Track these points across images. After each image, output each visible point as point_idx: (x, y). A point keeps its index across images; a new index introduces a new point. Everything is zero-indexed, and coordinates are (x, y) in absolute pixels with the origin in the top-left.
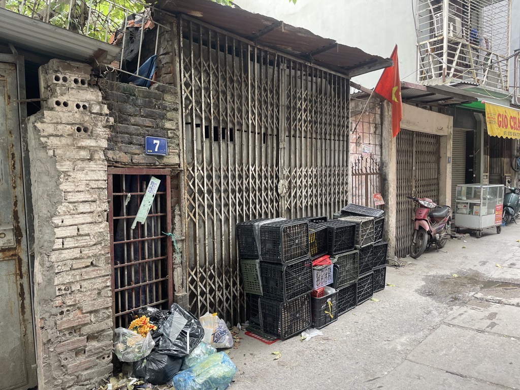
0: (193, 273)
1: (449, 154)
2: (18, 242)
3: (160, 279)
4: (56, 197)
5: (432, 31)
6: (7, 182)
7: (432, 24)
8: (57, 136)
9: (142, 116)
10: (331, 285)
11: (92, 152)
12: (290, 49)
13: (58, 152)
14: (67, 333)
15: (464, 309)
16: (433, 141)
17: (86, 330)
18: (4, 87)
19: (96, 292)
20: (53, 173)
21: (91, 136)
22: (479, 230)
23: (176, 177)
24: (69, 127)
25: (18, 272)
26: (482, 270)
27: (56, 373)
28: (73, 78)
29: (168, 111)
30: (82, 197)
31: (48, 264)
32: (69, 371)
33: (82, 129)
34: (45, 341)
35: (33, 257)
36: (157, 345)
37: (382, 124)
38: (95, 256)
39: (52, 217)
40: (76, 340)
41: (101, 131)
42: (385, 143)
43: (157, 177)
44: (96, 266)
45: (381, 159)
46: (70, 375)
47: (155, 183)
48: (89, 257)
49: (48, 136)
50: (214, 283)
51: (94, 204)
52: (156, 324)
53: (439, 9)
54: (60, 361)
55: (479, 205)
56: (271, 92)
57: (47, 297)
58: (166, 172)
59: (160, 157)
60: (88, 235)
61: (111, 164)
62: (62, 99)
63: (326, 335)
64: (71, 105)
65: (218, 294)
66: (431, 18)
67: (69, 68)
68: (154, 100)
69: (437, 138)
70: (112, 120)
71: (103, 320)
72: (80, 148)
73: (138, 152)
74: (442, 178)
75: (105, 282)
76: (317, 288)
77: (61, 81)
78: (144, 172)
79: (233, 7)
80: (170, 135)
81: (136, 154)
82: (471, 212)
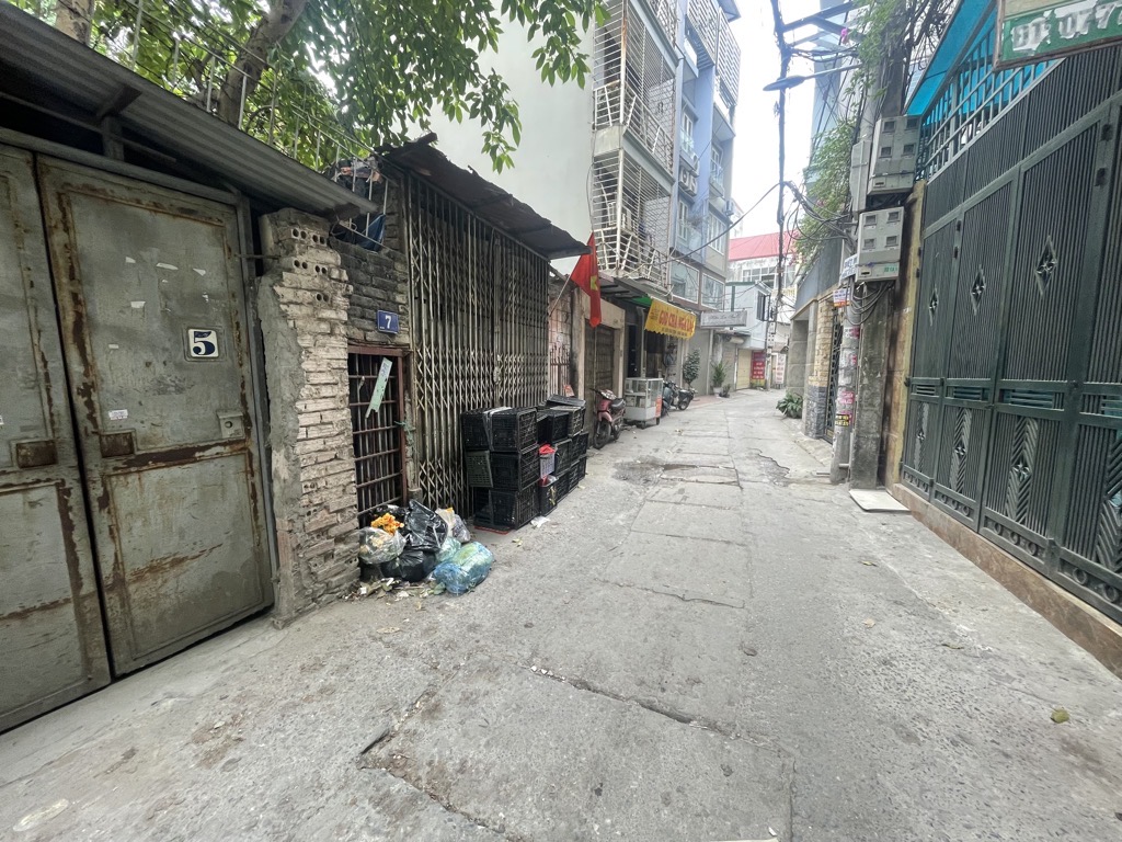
0: (423, 467)
1: (622, 348)
2: (248, 432)
3: (394, 475)
4: (298, 377)
5: (605, 219)
6: (231, 357)
7: (605, 212)
8: (296, 303)
9: (373, 286)
10: (552, 474)
11: (333, 324)
12: (502, 223)
13: (300, 323)
14: (315, 536)
15: (657, 488)
16: (608, 333)
17: (334, 532)
18: (222, 235)
19: (341, 488)
20: (294, 347)
21: (331, 306)
22: (644, 422)
23: (406, 359)
24: (309, 293)
25: (249, 469)
26: (658, 455)
27: (306, 582)
28: (312, 234)
29: (399, 282)
30: (324, 378)
31: (293, 457)
32: (320, 579)
33: (323, 297)
34: (295, 546)
35: (269, 451)
36: (409, 542)
37: (572, 313)
38: (338, 447)
39: (295, 401)
40: (324, 544)
41: (340, 300)
42: (575, 333)
43: (389, 358)
44: (340, 459)
45: (571, 349)
46: (320, 582)
47: (387, 365)
48: (332, 449)
49: (288, 303)
50: (442, 477)
51: (336, 387)
52: (402, 521)
53: (613, 198)
54: (309, 568)
55: (644, 397)
56: (488, 270)
57: (295, 496)
58: (398, 352)
59: (392, 335)
60: (331, 423)
61: (351, 340)
62: (301, 259)
63: (554, 521)
64: (311, 267)
65: (446, 489)
66: (604, 206)
67: (306, 221)
68: (385, 268)
69: (612, 330)
70: (351, 288)
71: (349, 520)
72: (321, 320)
73: (370, 328)
74: (615, 371)
75: (350, 477)
76: (543, 476)
77: (299, 237)
78: (378, 352)
79: (471, 172)
81: (369, 331)
82: (637, 405)
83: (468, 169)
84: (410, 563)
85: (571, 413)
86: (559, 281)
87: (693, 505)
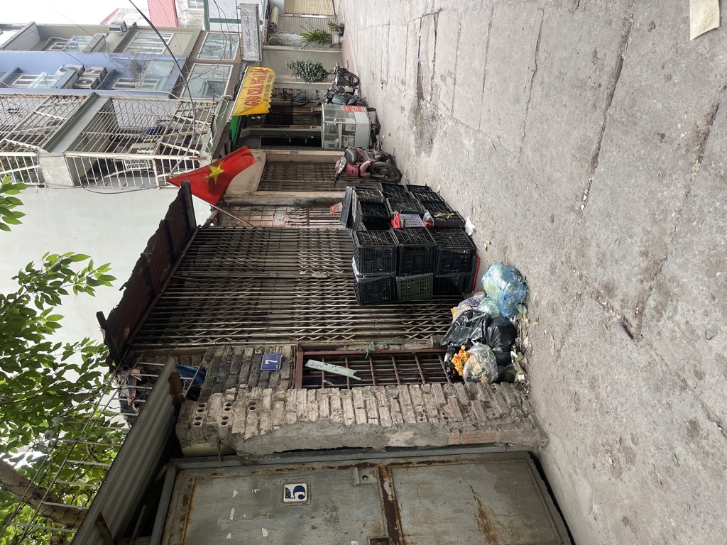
0: (411, 337)
1: (288, 152)
2: (372, 465)
3: (416, 360)
4: (324, 423)
5: (144, 173)
6: (307, 475)
7: (137, 173)
8: (259, 424)
9: (238, 373)
10: (422, 217)
11: (275, 400)
12: (165, 270)
13: (276, 422)
14: (466, 415)
15: (440, 105)
16: (271, 168)
17: (464, 400)
18: (203, 479)
19: (425, 395)
20: (297, 426)
21: (260, 400)
22: (372, 125)
23: (305, 349)
24: (249, 416)
25: (405, 466)
26: (408, 107)
27: (508, 421)
28: (197, 413)
29: (234, 354)
30: (324, 406)
31: (395, 428)
32: (507, 411)
33: (252, 406)
34: (474, 428)
35: (389, 449)
36: (479, 340)
37: (251, 205)
38: (387, 397)
39: (345, 426)
40: (476, 408)
41: (254, 394)
42: (273, 202)
43: (305, 361)
44: (398, 396)
45: (291, 206)
46: (510, 411)
47: (312, 364)
48: (388, 401)
49: (259, 430)
51: (332, 398)
52: (460, 348)
53: (120, 164)
54: (496, 419)
55: (344, 126)
56: (213, 282)
57: (429, 427)
58: (300, 355)
59: (284, 359)
60: (365, 402)
61: (291, 386)
62: (219, 420)
63: (470, 213)
64: (226, 414)
66: (129, 174)
67: (186, 416)
68: (221, 364)
69: (268, 164)
70: (242, 386)
71: (454, 389)
72: (272, 407)
73: (277, 376)
74: (314, 159)
75: (415, 389)
76: (423, 224)
77: (201, 422)
78: (300, 370)
79: (125, 288)
80: (260, 352)
81: (280, 377)
82: (352, 134)
83: (123, 290)
84: (497, 338)
85: (359, 199)
86: (217, 218)
87: (456, 65)
